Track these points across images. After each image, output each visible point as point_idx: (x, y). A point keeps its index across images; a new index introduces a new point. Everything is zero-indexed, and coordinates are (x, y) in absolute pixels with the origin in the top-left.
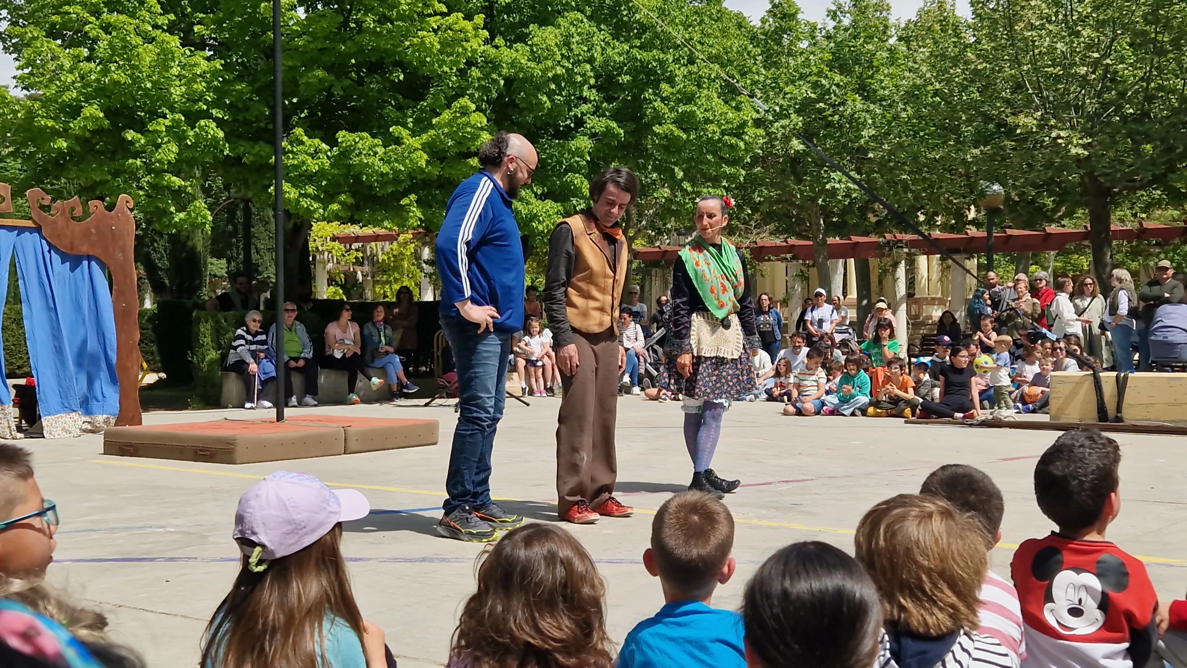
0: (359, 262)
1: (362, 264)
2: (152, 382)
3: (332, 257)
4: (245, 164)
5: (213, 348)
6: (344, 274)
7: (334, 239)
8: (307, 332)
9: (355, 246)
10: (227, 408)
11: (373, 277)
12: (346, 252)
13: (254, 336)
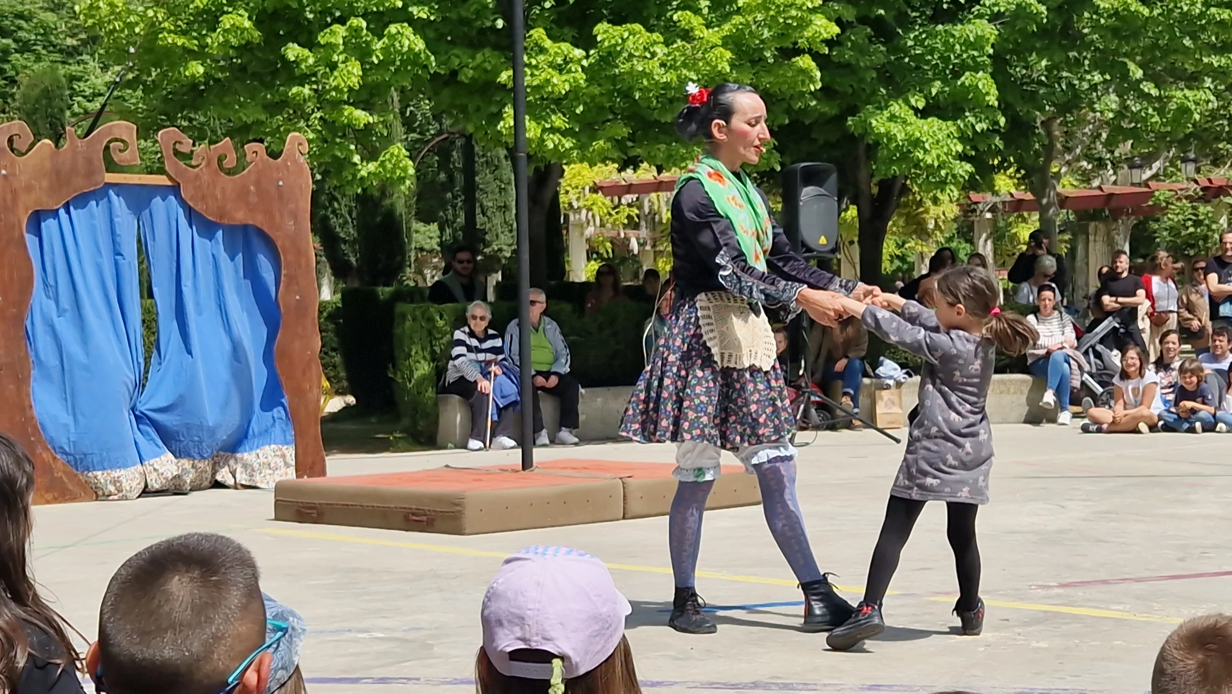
0: (633, 224)
1: (637, 226)
2: (336, 410)
3: (593, 216)
4: (462, 83)
5: (424, 358)
6: (612, 242)
7: (595, 189)
8: (562, 333)
9: (628, 198)
10: (445, 448)
11: (654, 246)
12: (614, 209)
13: (481, 341)
